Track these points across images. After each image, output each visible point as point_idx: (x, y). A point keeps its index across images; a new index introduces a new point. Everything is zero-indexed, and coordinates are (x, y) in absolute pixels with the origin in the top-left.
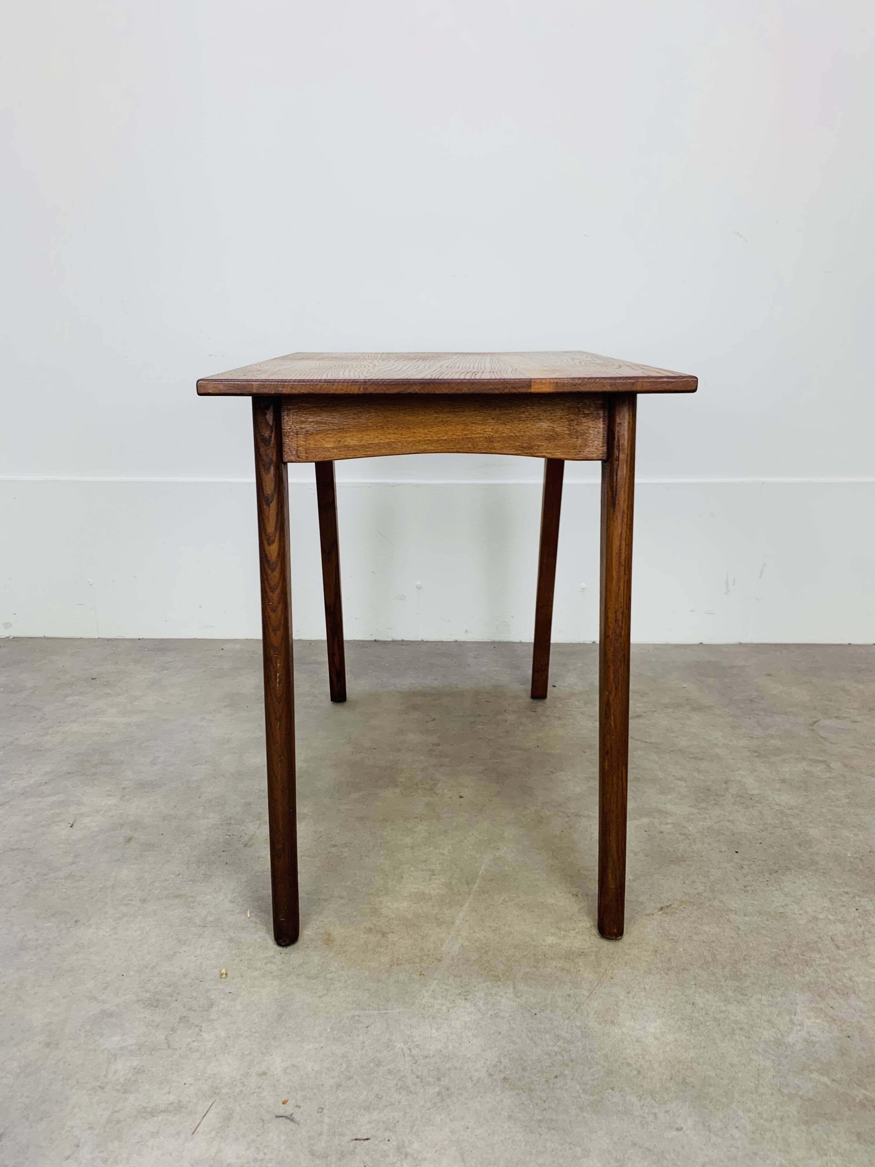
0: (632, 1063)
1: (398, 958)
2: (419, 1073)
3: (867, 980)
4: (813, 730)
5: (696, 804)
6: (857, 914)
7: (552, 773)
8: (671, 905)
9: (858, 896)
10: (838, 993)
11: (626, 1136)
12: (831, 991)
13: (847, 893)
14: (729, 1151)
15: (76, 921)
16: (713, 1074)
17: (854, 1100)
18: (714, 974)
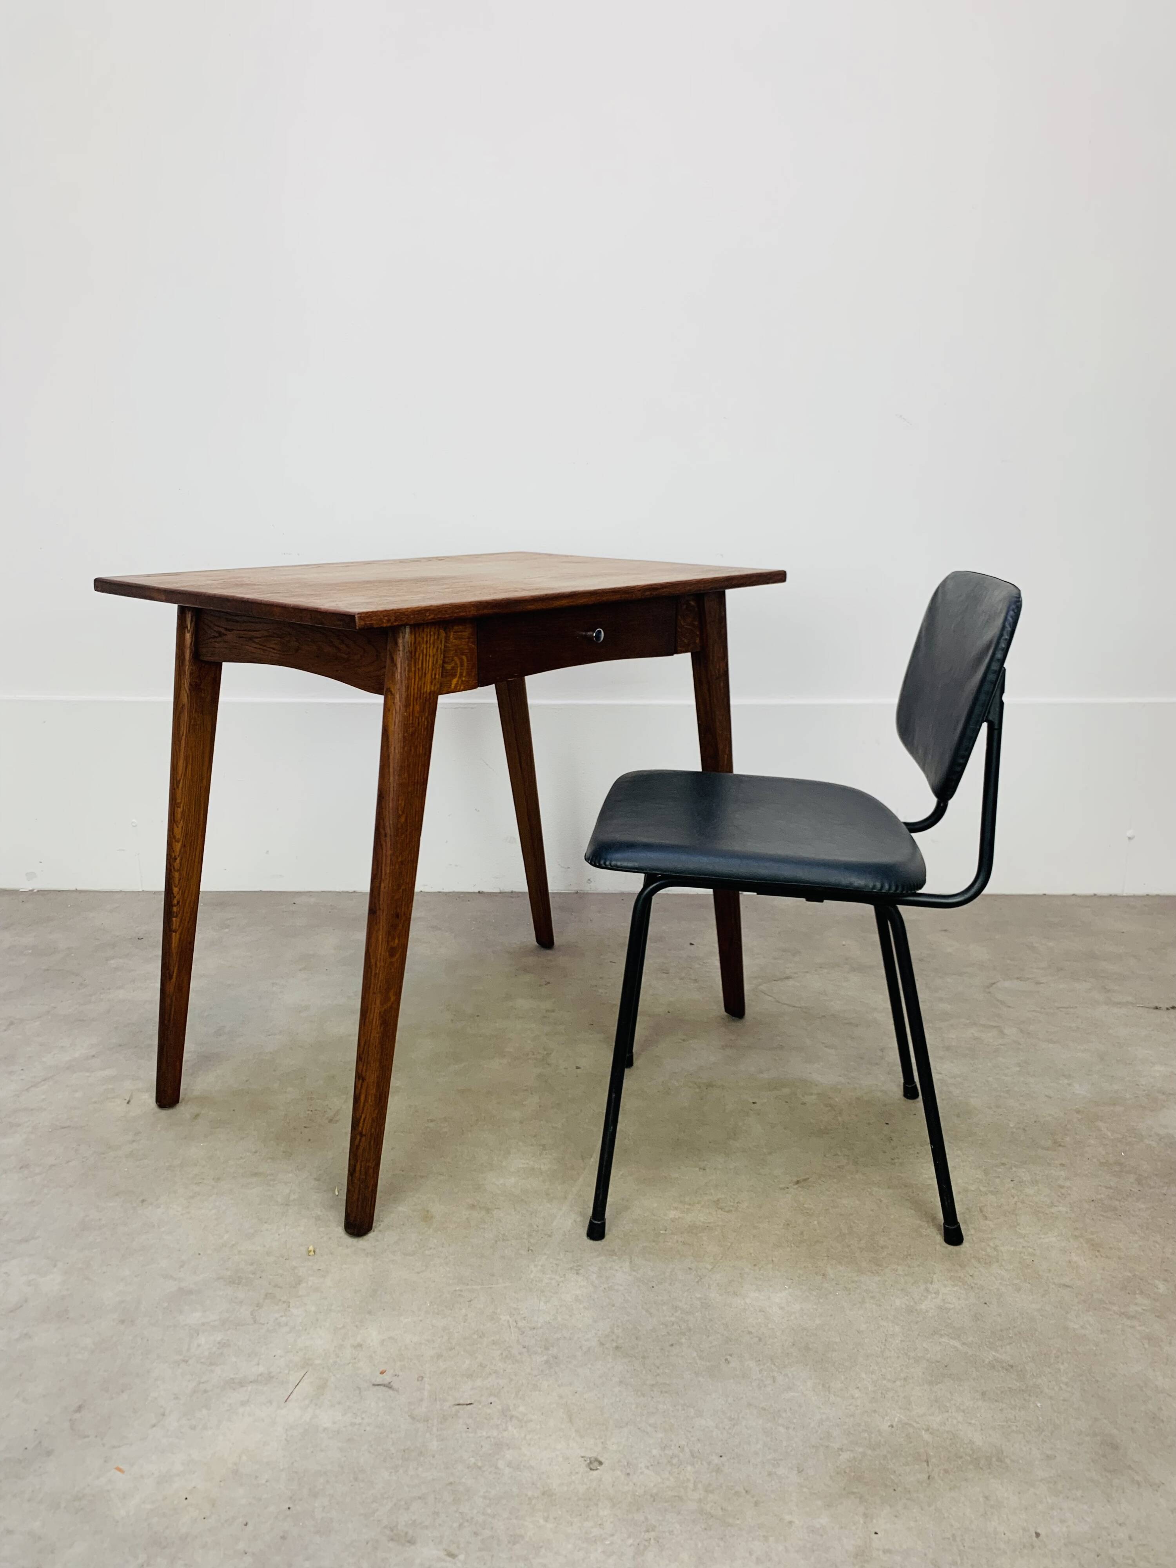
0: (753, 1331)
1: (504, 1234)
2: (526, 1344)
4: (989, 993)
5: (846, 1073)
6: (1012, 1185)
7: (684, 1040)
8: (808, 1178)
9: (1015, 1166)
10: (980, 1262)
11: (742, 1398)
12: (973, 1260)
13: (1003, 1164)
14: (847, 1409)
15: (143, 1201)
16: (838, 1340)
17: (983, 1361)
18: (849, 1246)
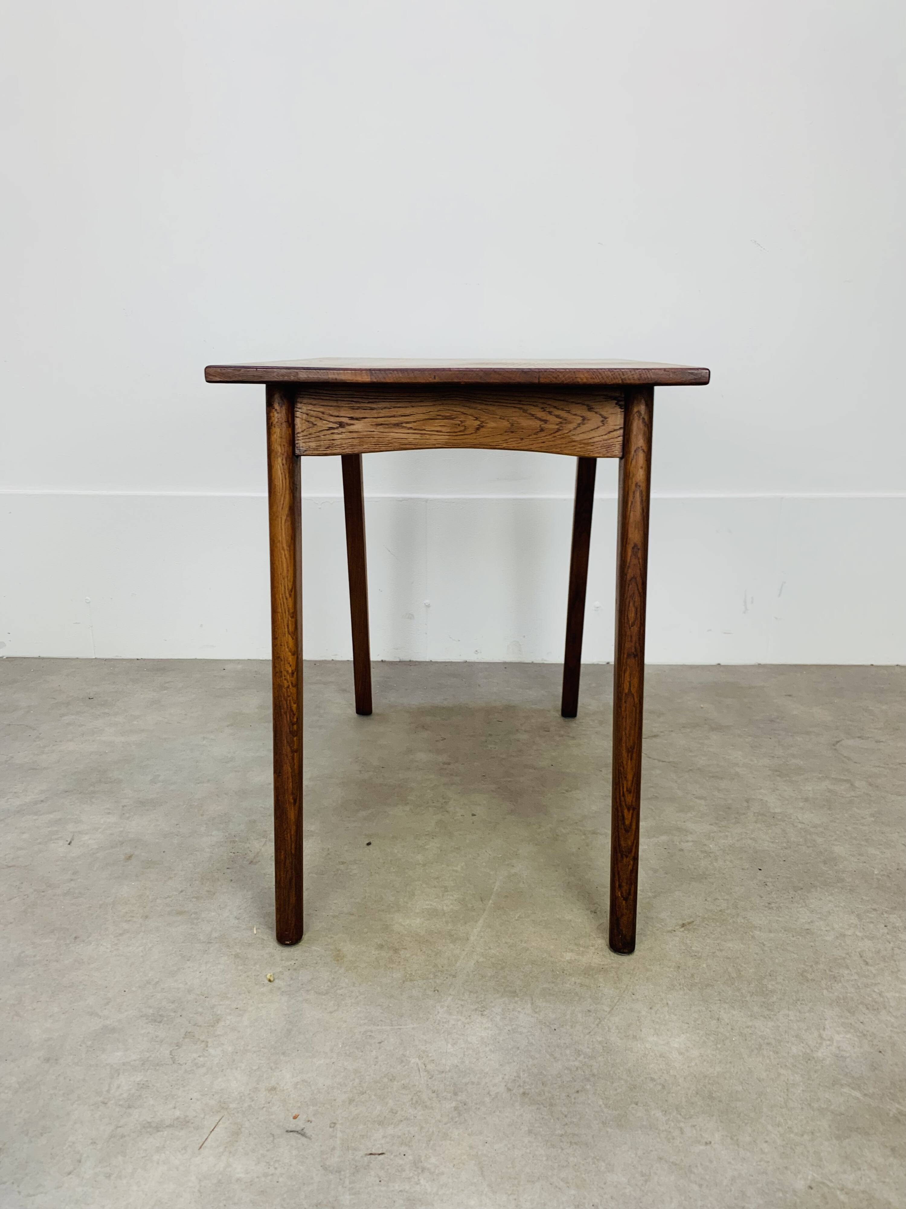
0: (656, 1078)
1: (411, 974)
2: (435, 1088)
3: (897, 995)
4: (835, 749)
5: (717, 822)
6: (886, 930)
7: (567, 791)
8: (693, 922)
9: (886, 912)
10: (868, 1008)
11: (652, 1151)
12: (861, 1006)
13: (875, 910)
14: (758, 1165)
15: (76, 938)
16: (740, 1088)
17: (888, 1114)
18: (739, 990)
